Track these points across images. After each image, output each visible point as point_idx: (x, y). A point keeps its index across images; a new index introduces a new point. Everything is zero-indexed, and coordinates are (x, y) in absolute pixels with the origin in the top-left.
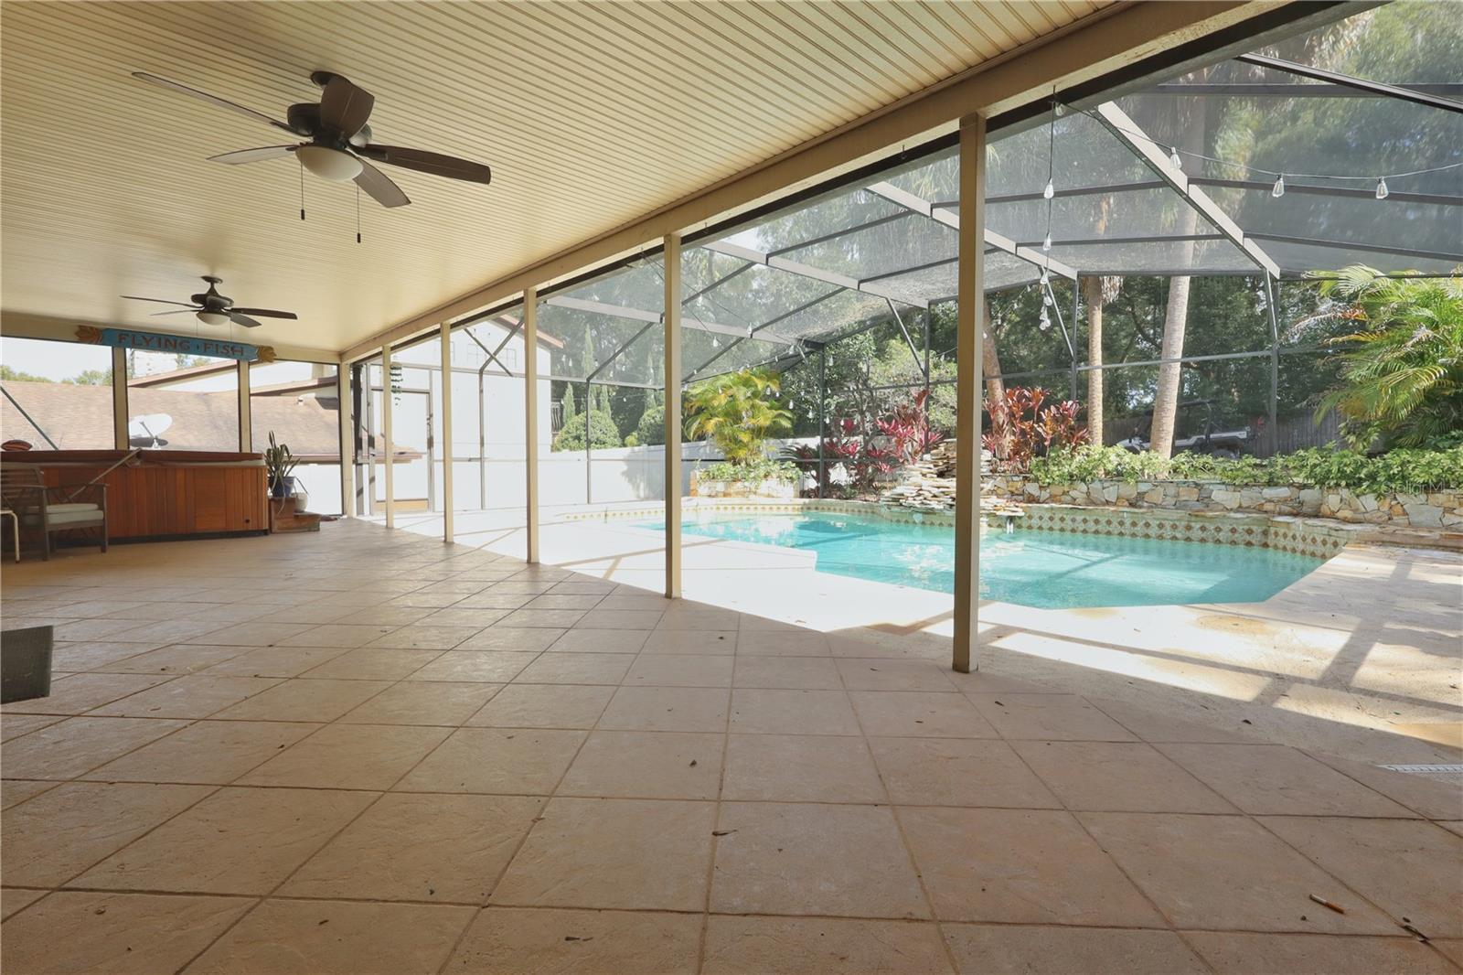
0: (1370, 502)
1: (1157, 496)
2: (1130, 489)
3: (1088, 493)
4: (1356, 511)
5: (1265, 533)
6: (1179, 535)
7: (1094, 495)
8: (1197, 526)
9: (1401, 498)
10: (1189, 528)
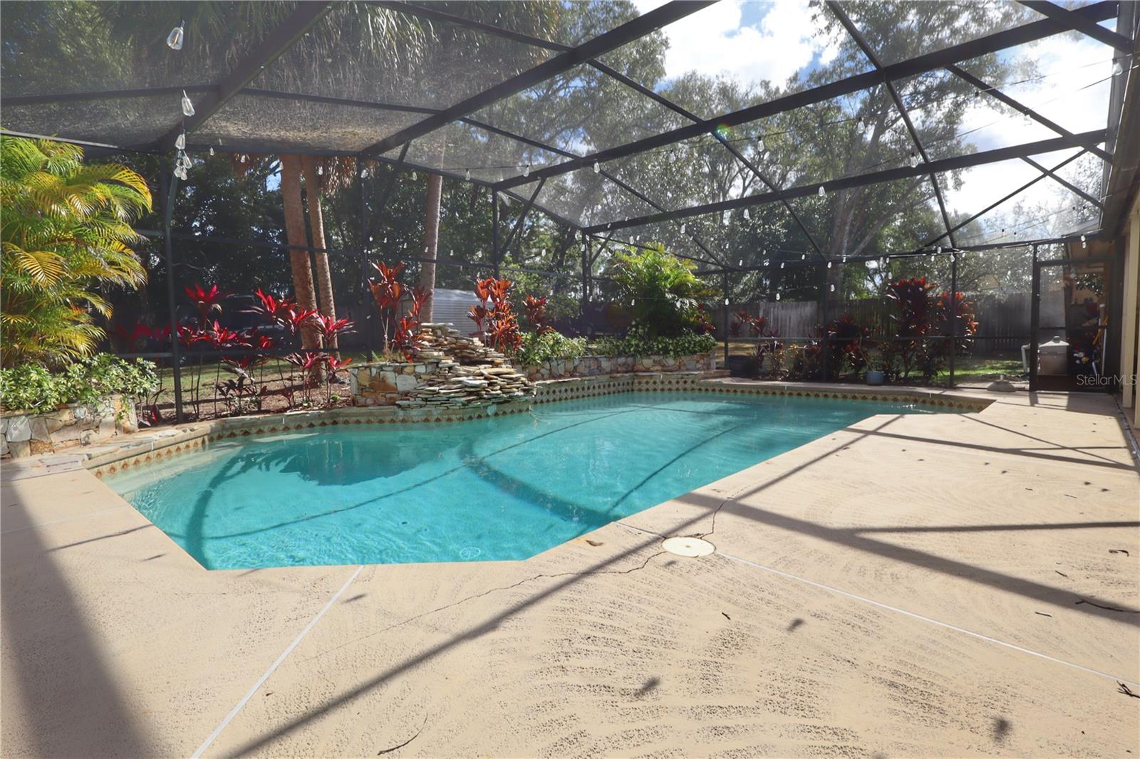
0: (671, 362)
1: (581, 369)
2: (570, 366)
3: (550, 370)
4: (664, 366)
5: (632, 383)
6: (606, 391)
7: (554, 371)
8: (612, 384)
9: (683, 358)
10: (609, 386)
